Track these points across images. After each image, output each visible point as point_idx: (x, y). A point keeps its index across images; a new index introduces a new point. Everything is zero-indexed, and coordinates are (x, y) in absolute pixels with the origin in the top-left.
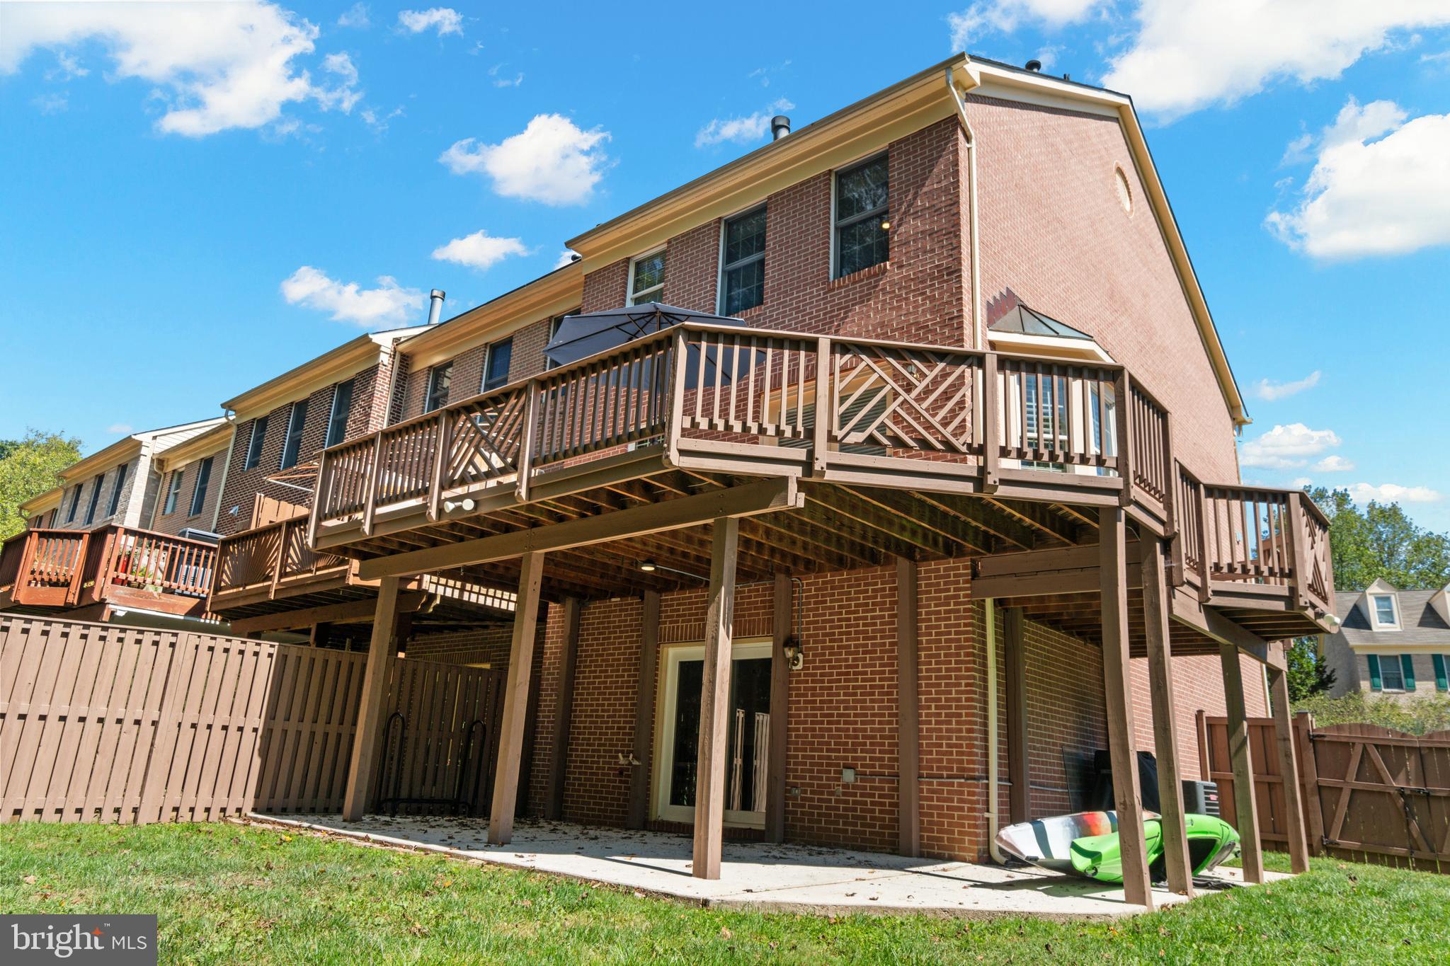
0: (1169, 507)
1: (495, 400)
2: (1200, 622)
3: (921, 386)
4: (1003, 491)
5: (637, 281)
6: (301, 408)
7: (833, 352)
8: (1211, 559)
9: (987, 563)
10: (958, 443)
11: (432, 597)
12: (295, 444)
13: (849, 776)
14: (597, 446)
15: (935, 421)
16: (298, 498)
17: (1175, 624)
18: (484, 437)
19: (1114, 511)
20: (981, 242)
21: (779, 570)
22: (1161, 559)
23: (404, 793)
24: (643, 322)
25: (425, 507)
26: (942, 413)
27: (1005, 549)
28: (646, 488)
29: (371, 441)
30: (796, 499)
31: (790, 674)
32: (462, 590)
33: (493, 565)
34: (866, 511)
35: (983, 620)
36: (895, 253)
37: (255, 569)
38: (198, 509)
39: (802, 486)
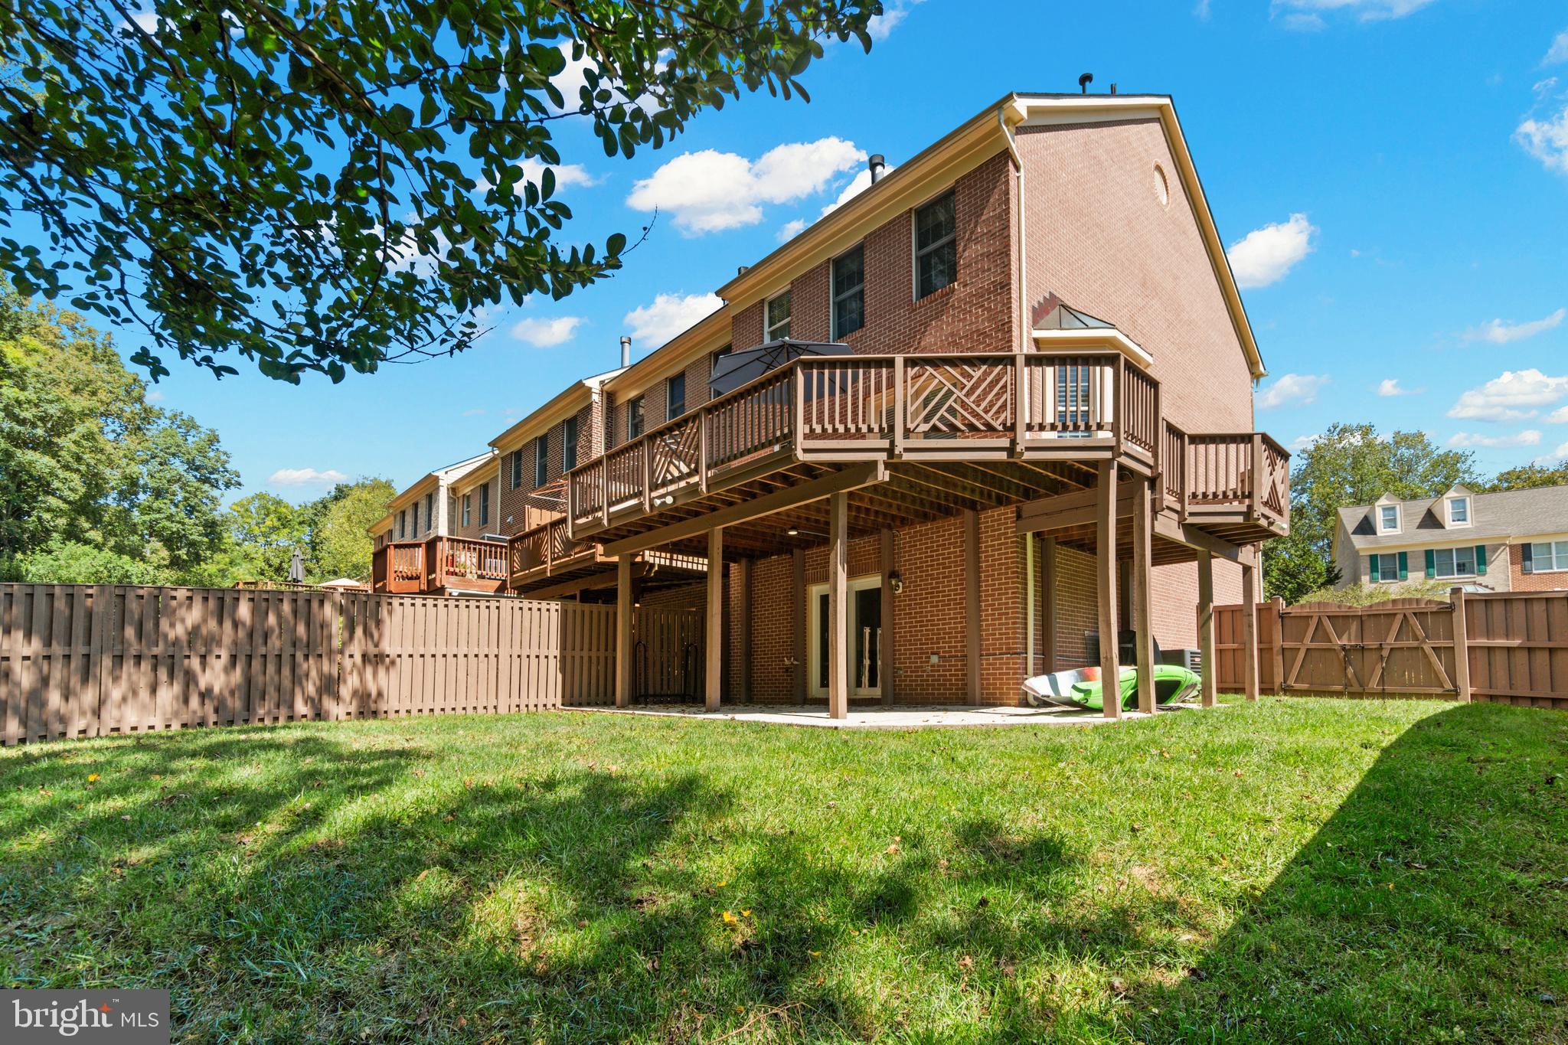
0: (1155, 456)
1: (678, 425)
2: (1179, 536)
3: (969, 385)
4: (1028, 456)
5: (770, 318)
6: (543, 440)
7: (906, 366)
8: (1189, 489)
9: (1029, 507)
10: (997, 425)
11: (652, 565)
12: (543, 468)
13: (934, 659)
14: (749, 452)
15: (979, 410)
16: (552, 506)
17: (1155, 538)
18: (674, 452)
19: (1108, 463)
20: (1028, 256)
21: (883, 526)
22: (1148, 494)
23: (651, 691)
24: (774, 354)
25: (641, 504)
26: (984, 405)
27: (1040, 497)
28: (784, 478)
29: (598, 463)
30: (883, 475)
31: (894, 597)
32: (671, 559)
33: (690, 540)
34: (936, 479)
35: (1025, 548)
36: (962, 274)
37: (533, 557)
38: (485, 520)
39: (887, 466)
